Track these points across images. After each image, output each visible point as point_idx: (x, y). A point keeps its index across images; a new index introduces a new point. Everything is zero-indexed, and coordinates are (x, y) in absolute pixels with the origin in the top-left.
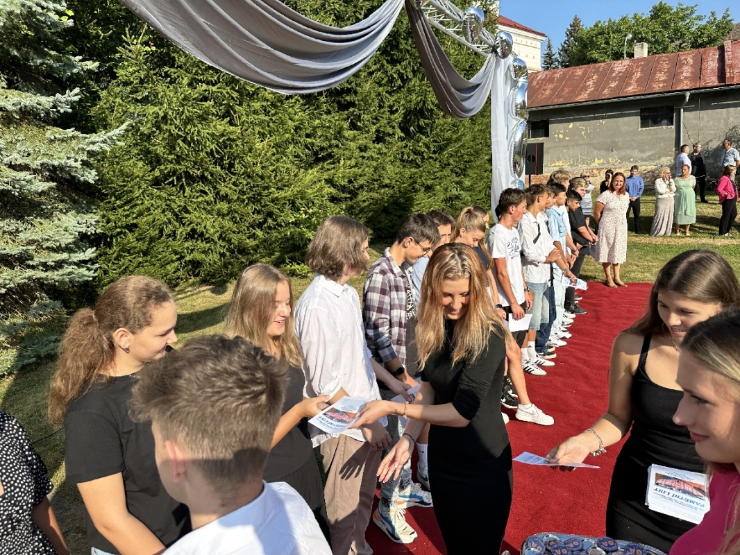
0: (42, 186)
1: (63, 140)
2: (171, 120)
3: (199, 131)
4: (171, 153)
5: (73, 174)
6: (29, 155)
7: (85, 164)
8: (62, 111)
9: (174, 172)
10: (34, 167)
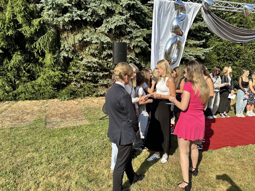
0: (194, 59)
1: (200, 50)
2: (225, 45)
3: (232, 48)
4: (223, 53)
5: (200, 57)
6: (193, 53)
7: (203, 55)
8: (201, 44)
9: (223, 58)
10: (193, 55)
